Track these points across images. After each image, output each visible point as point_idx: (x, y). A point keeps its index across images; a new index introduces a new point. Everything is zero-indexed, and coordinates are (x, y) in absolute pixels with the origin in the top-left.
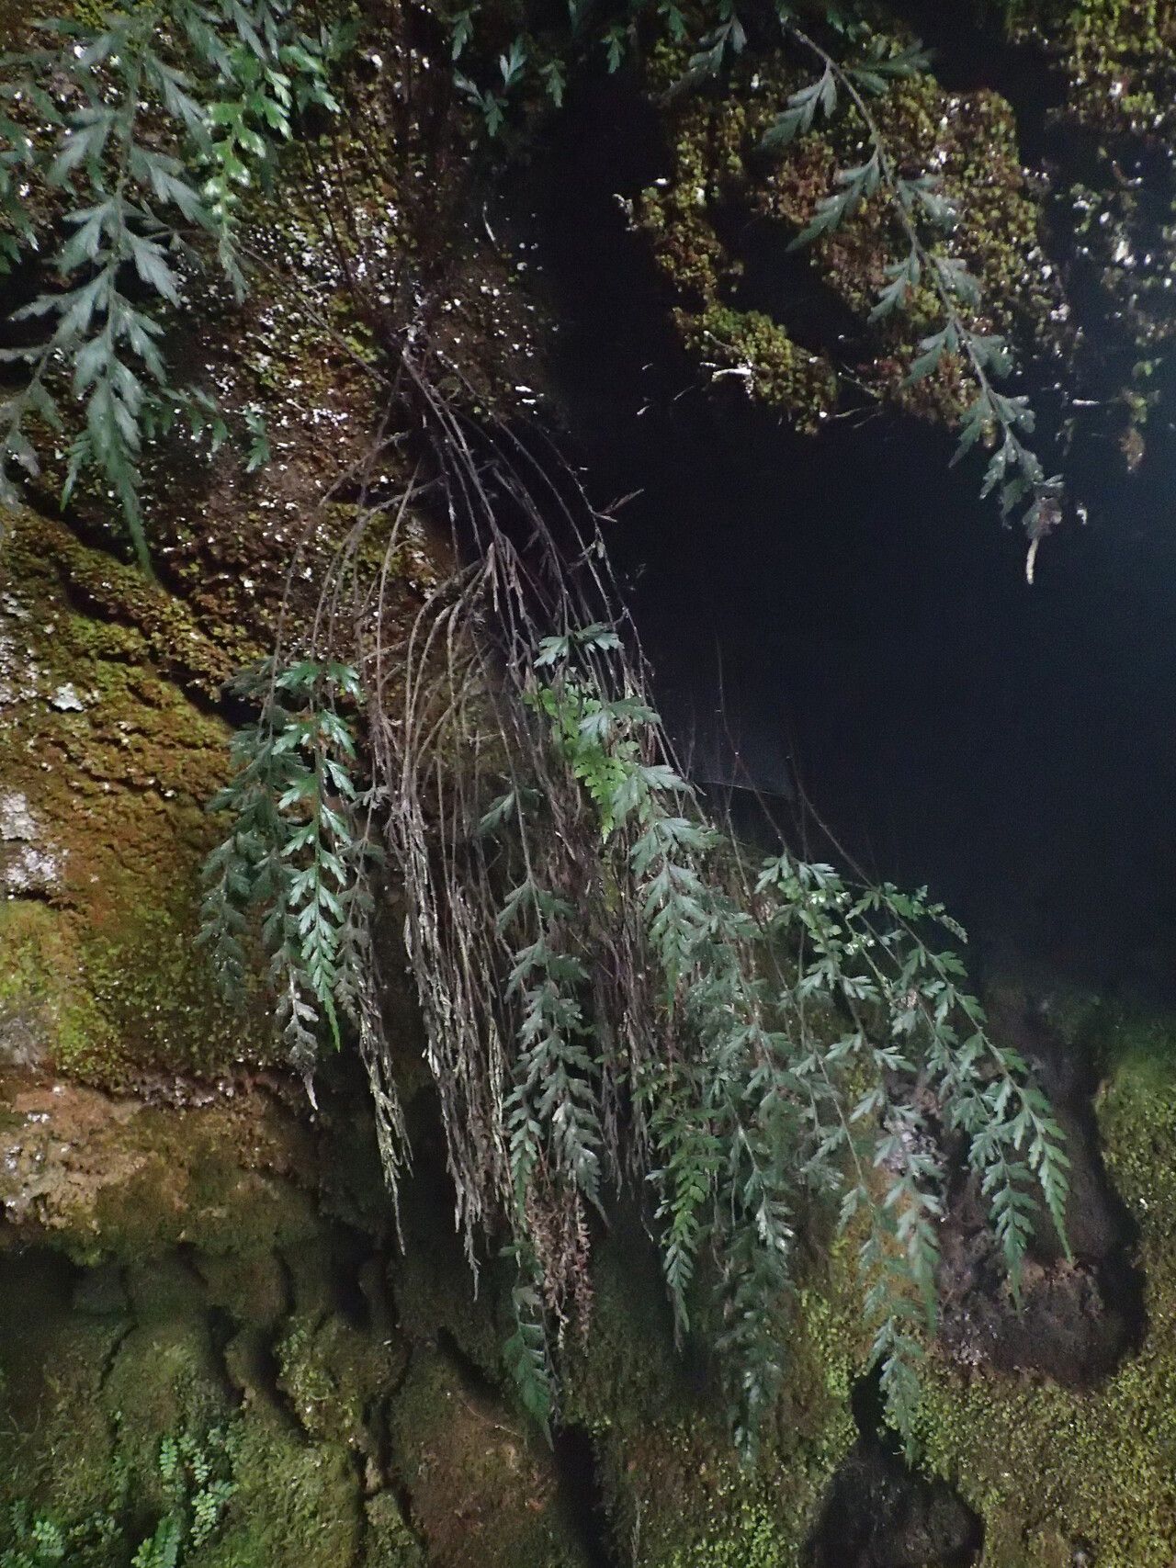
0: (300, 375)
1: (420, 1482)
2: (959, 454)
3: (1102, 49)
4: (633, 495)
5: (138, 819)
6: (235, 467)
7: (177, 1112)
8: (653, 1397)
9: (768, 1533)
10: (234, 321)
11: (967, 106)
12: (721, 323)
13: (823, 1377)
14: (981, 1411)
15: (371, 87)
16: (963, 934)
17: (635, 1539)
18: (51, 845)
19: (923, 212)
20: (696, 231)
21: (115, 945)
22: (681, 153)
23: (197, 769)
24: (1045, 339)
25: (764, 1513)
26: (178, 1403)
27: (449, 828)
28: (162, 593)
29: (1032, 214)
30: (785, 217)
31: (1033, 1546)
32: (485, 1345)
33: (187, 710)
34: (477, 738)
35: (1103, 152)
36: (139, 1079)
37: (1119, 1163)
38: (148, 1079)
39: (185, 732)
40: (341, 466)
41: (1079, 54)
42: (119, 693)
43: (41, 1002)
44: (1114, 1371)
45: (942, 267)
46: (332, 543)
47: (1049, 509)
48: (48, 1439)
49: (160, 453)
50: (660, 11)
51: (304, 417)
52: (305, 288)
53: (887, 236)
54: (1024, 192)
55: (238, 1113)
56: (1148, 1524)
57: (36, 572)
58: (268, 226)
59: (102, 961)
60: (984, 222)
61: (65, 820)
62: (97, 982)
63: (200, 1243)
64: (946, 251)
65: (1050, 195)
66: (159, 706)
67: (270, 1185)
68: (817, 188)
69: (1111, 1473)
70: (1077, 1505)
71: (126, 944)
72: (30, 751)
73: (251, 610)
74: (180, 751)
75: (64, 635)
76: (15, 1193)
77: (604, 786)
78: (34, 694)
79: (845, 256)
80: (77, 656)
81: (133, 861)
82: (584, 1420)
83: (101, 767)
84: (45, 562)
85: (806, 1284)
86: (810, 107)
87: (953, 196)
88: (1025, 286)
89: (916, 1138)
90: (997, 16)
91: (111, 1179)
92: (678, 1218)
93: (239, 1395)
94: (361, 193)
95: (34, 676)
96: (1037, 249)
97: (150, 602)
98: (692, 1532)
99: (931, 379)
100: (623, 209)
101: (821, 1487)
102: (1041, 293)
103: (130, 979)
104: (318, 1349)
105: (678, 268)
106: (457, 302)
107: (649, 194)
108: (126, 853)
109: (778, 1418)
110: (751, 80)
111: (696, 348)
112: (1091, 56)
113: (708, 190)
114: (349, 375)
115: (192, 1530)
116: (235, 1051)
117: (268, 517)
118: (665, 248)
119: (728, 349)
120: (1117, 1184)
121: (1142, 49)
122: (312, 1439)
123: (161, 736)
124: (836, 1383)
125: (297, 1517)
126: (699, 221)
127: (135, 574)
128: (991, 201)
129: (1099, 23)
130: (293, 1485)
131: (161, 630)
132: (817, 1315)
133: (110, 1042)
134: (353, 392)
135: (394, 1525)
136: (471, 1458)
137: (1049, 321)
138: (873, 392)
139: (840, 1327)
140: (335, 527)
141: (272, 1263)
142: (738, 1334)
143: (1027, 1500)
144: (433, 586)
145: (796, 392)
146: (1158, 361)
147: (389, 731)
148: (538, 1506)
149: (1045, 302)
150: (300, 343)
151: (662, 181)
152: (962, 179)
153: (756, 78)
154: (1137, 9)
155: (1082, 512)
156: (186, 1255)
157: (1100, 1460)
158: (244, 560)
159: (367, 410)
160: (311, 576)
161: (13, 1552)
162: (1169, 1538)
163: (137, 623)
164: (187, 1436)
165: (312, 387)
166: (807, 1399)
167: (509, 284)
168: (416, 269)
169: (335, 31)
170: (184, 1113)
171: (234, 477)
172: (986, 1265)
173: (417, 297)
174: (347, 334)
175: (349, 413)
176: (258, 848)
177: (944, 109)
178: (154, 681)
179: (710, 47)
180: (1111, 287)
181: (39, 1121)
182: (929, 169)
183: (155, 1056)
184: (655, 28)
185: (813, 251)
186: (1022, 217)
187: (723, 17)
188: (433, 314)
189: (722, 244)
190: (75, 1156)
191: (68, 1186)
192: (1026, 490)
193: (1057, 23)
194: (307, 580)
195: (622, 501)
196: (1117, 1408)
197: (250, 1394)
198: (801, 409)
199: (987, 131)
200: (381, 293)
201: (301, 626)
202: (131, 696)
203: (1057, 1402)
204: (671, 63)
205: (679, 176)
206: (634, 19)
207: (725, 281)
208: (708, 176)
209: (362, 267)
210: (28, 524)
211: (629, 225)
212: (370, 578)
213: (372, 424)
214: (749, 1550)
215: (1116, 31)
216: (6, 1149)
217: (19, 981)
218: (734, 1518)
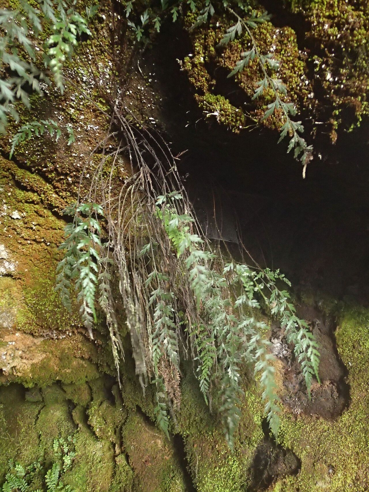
0: (83, 114)
1: (131, 451)
2: (280, 139)
3: (321, 14)
4: (185, 151)
5: (39, 252)
6: (64, 144)
7: (55, 340)
8: (201, 425)
9: (237, 466)
10: (63, 98)
11: (281, 32)
12: (209, 99)
13: (253, 418)
14: (300, 427)
15: (102, 25)
16: (290, 284)
17: (197, 468)
18: (12, 260)
19: (269, 65)
20: (201, 70)
21: (33, 290)
22: (196, 46)
23: (57, 236)
24: (307, 103)
25: (236, 459)
26: (58, 429)
27: (133, 254)
28: (44, 182)
29: (302, 65)
30: (227, 67)
31: (316, 468)
32: (150, 410)
33: (53, 218)
34: (142, 225)
35: (322, 46)
36: (42, 331)
37: (343, 352)
38: (45, 331)
39: (52, 225)
40: (97, 143)
41: (315, 16)
42: (32, 213)
43: (11, 308)
44: (341, 415)
45: (274, 82)
46: (95, 166)
47: (309, 156)
48: (20, 440)
49: (41, 139)
50: (188, 3)
51: (85, 128)
52: (84, 88)
53: (258, 72)
54: (299, 58)
55: (73, 341)
56: (351, 461)
57: (5, 177)
58: (72, 69)
59: (29, 295)
60: (287, 67)
61: (17, 252)
62: (28, 302)
63: (63, 380)
64: (276, 77)
65: (307, 59)
66: (44, 217)
67: (84, 362)
68: (237, 57)
69: (340, 446)
70: (329, 455)
71: (37, 290)
72: (5, 231)
73: (71, 187)
74: (50, 231)
75: (14, 195)
76: (6, 366)
77: (178, 241)
78: (6, 214)
79: (246, 78)
80: (19, 202)
81: (38, 264)
82: (180, 432)
83: (27, 236)
84: (8, 173)
85: (247, 390)
86: (234, 32)
87: (278, 60)
88: (300, 87)
89: (282, 345)
90: (289, 5)
91: (35, 361)
92: (204, 371)
93: (77, 426)
94: (100, 58)
95: (6, 209)
96: (304, 75)
97: (40, 185)
98: (214, 465)
99: (273, 116)
100: (179, 64)
101: (253, 451)
102: (305, 89)
103: (38, 300)
104: (100, 412)
105: (196, 82)
106: (131, 92)
107: (187, 59)
108: (36, 262)
109: (239, 430)
110: (216, 24)
111: (202, 107)
112: (318, 16)
113: (204, 58)
114: (98, 114)
115: (63, 467)
116: (71, 322)
117: (75, 159)
118: (192, 76)
119: (211, 107)
120: (342, 358)
121: (333, 14)
122: (99, 439)
123: (45, 226)
124: (257, 420)
125: (95, 463)
126: (202, 67)
127: (35, 177)
128: (289, 61)
129: (320, 6)
130: (94, 453)
131: (44, 194)
132: (251, 399)
133: (33, 320)
134: (100, 120)
135: (124, 465)
136: (147, 444)
137: (308, 98)
138: (255, 120)
139: (258, 402)
140: (96, 161)
141: (86, 386)
142: (226, 406)
143: (314, 454)
144: (127, 179)
145: (232, 120)
146: (340, 110)
147: (113, 224)
148: (168, 458)
149: (306, 92)
150: (83, 105)
151: (191, 55)
152: (280, 55)
153: (218, 23)
154: (331, 2)
155: (320, 156)
156: (59, 383)
157: (336, 442)
158: (68, 172)
159: (105, 125)
160: (89, 177)
161: (9, 474)
162: (357, 465)
163: (37, 192)
164: (61, 438)
165: (87, 119)
166: (248, 425)
167: (146, 86)
168: (118, 81)
169: (91, 8)
170: (56, 341)
171: (64, 146)
172: (302, 383)
173: (119, 90)
174: (97, 102)
175: (99, 126)
176: (74, 261)
177: (274, 33)
178: (42, 209)
179: (203, 14)
180: (326, 87)
181: (12, 344)
182: (270, 52)
183: (46, 324)
184: (187, 8)
185: (236, 77)
186: (299, 66)
187: (207, 5)
188: (123, 95)
189: (209, 74)
190: (24, 354)
191: (22, 364)
192: (301, 150)
193: (307, 7)
194: (88, 178)
195: (182, 153)
196: (342, 426)
197: (80, 425)
198: (234, 125)
199: (288, 39)
200: (107, 89)
201: (87, 192)
202: (35, 214)
203: (324, 425)
204: (192, 19)
205: (196, 54)
206: (181, 4)
207: (210, 86)
208: (204, 53)
209: (101, 81)
210: (2, 162)
211: (181, 69)
212: (107, 176)
213: (106, 129)
214: (231, 470)
215: (325, 9)
216: (2, 353)
217: (4, 302)
218: (226, 461)
